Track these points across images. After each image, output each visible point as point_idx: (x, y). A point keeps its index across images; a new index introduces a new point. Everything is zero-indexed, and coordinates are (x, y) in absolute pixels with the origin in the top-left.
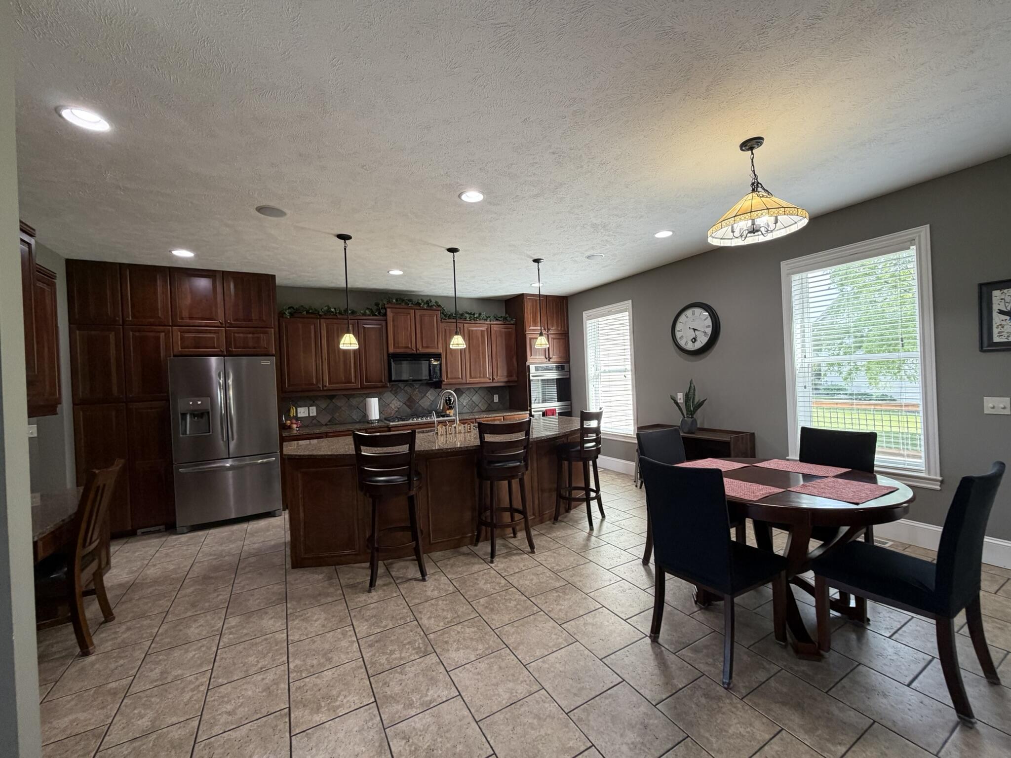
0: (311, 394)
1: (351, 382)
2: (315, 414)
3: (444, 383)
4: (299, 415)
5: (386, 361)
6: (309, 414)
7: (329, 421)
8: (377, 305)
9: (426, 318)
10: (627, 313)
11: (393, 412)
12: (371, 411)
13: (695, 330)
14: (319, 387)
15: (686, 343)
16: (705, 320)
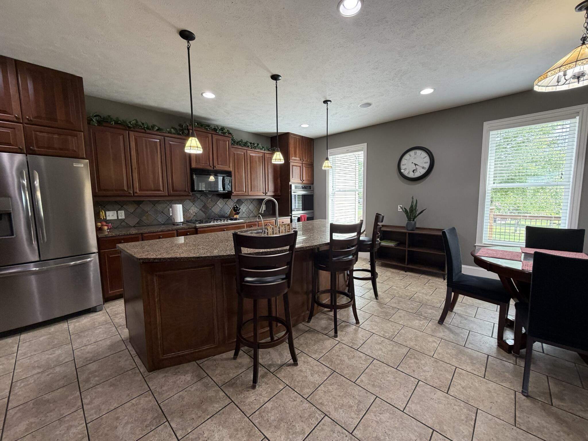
0: (118, 199)
1: (159, 190)
2: (123, 217)
3: (233, 194)
4: (108, 218)
5: (189, 174)
6: (118, 217)
7: (138, 223)
8: (181, 126)
9: (221, 142)
10: (362, 152)
11: (192, 216)
12: (177, 215)
13: (415, 165)
14: (130, 193)
15: (409, 172)
16: (424, 158)
